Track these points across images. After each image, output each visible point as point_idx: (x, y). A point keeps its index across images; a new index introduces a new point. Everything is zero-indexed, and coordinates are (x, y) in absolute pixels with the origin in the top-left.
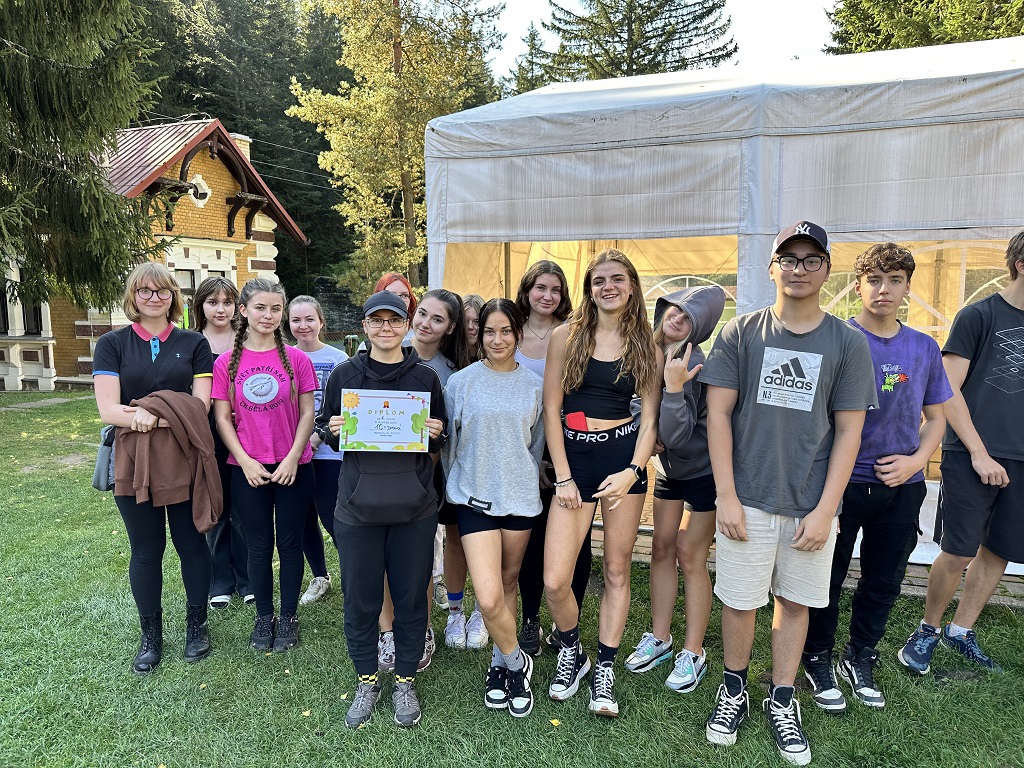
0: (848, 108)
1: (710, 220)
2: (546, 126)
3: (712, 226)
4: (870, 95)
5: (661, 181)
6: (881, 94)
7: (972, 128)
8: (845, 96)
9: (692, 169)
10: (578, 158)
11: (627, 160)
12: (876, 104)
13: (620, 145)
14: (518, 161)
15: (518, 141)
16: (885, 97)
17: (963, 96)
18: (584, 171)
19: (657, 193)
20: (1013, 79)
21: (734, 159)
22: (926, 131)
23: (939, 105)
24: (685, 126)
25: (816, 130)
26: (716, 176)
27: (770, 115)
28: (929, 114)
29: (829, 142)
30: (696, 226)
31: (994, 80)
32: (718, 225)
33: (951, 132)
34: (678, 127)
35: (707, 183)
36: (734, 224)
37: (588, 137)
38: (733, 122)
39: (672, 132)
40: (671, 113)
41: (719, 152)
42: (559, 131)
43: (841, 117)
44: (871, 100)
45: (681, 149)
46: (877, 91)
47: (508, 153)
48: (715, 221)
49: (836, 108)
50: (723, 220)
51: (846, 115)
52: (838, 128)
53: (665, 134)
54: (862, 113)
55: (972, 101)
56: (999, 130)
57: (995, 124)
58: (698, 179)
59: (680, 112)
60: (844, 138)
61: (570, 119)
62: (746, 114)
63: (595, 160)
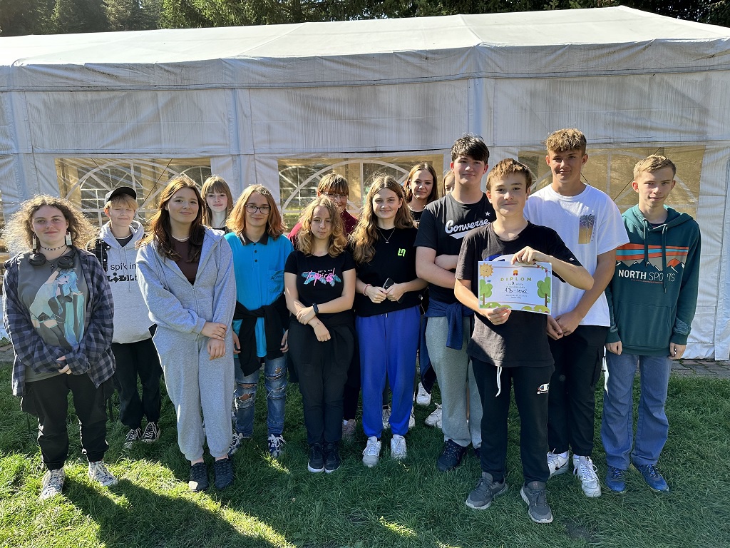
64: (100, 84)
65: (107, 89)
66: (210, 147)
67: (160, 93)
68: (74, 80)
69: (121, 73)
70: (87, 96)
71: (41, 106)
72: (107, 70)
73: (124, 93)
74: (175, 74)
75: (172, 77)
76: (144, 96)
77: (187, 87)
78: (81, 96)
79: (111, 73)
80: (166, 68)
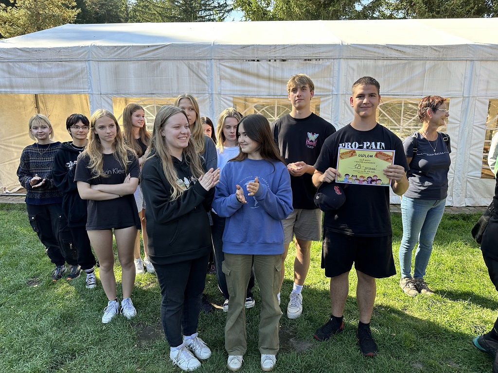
0: (117, 53)
1: (79, 89)
2: (20, 52)
3: (80, 90)
4: (123, 49)
5: (62, 74)
6: (126, 49)
7: (152, 62)
8: (116, 49)
9: (71, 71)
10: (33, 64)
11: (49, 66)
12: (125, 52)
13: (46, 61)
14: (11, 64)
15: (10, 57)
16: (127, 50)
17: (149, 52)
18: (35, 69)
19: (61, 78)
20: (161, 48)
21: (84, 68)
22: (140, 62)
23: (142, 54)
24: (67, 56)
25: (108, 60)
26: (79, 74)
27: (93, 53)
28: (140, 57)
29: (113, 64)
30: (75, 90)
31: (156, 47)
32: (82, 90)
33: (146, 63)
34: (65, 56)
35: (77, 75)
36: (87, 90)
37: (35, 57)
38: (82, 55)
39: (63, 57)
40: (62, 50)
41: (79, 65)
42: (24, 54)
43: (115, 56)
44: (124, 51)
45: (67, 63)
46: (125, 48)
47: (7, 61)
48: (81, 89)
49: (114, 53)
50: (83, 89)
51: (117, 55)
52: (114, 60)
53: (61, 58)
54: (121, 55)
55: (151, 53)
56: (159, 64)
57: (158, 62)
58: (74, 74)
59: (65, 50)
60: (117, 63)
61: (28, 50)
62: (86, 53)
63: (38, 65)
64: (394, 56)
65: (397, 59)
66: (451, 92)
67: (428, 62)
68: (379, 53)
69: (408, 50)
70: (384, 62)
71: (355, 68)
72: (399, 49)
73: (406, 61)
74: (440, 52)
75: (437, 53)
76: (418, 63)
77: (445, 59)
78: (380, 63)
79: (401, 50)
80: (435, 48)
